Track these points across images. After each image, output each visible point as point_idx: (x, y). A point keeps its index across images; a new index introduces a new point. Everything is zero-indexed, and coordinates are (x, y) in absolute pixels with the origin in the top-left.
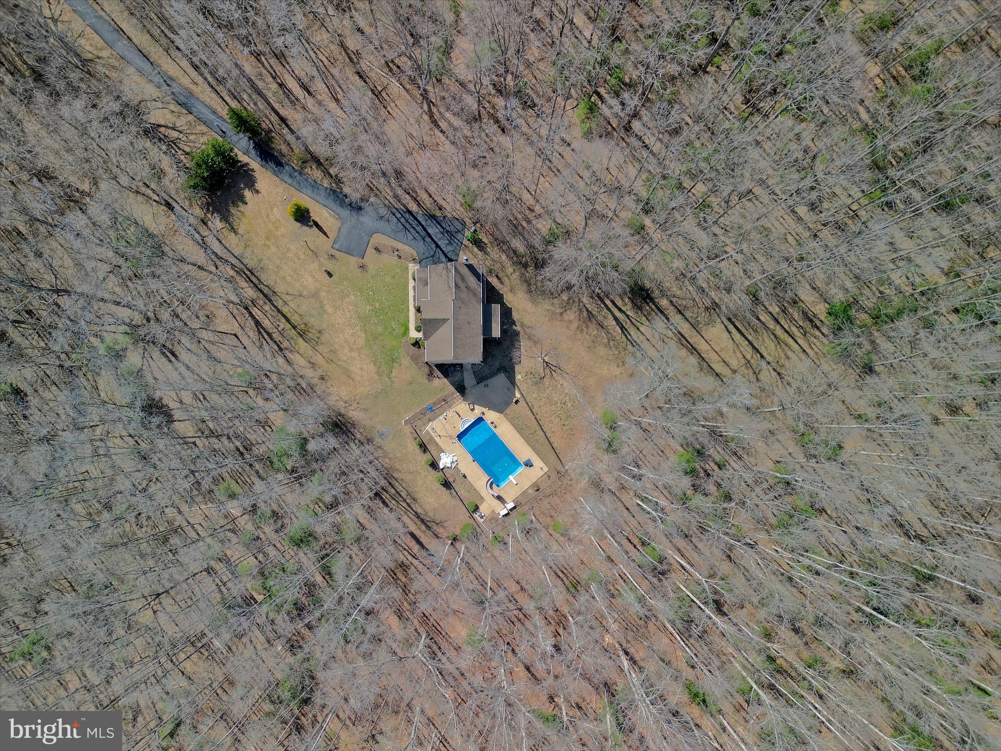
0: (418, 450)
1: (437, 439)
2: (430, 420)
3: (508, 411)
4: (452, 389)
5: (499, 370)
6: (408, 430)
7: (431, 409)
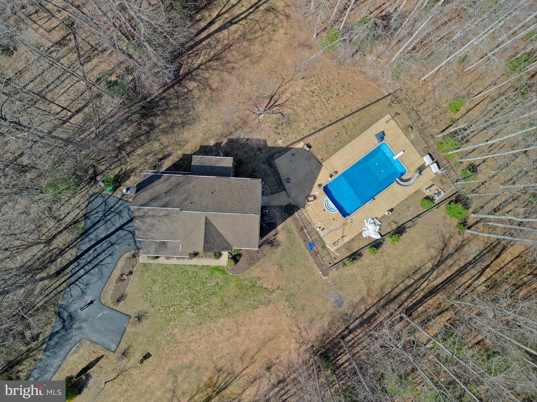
0: (358, 263)
1: (346, 240)
2: (324, 247)
3: (319, 157)
4: (289, 220)
5: (271, 165)
6: (333, 273)
7: (311, 245)
